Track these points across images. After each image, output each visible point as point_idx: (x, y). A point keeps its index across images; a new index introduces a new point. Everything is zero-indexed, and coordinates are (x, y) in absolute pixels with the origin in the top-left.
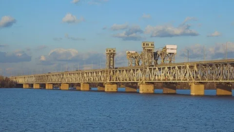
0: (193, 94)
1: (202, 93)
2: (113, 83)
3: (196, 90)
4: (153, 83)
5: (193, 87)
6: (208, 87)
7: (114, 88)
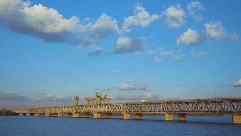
0: (124, 118)
1: (129, 118)
2: (77, 113)
3: (126, 116)
4: (101, 113)
5: (125, 115)
6: (131, 115)
7: (78, 115)
